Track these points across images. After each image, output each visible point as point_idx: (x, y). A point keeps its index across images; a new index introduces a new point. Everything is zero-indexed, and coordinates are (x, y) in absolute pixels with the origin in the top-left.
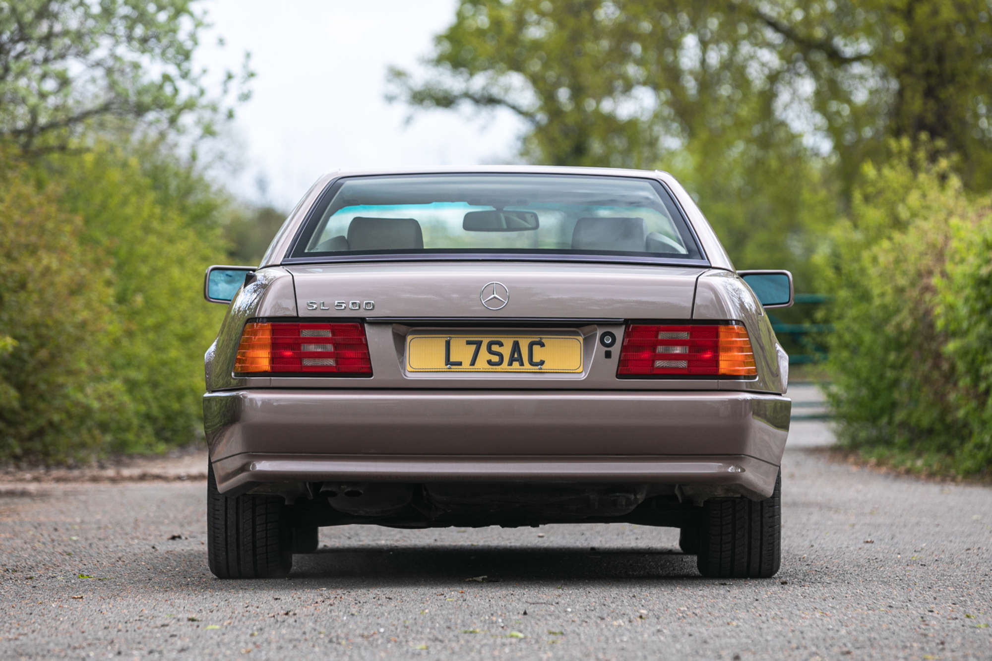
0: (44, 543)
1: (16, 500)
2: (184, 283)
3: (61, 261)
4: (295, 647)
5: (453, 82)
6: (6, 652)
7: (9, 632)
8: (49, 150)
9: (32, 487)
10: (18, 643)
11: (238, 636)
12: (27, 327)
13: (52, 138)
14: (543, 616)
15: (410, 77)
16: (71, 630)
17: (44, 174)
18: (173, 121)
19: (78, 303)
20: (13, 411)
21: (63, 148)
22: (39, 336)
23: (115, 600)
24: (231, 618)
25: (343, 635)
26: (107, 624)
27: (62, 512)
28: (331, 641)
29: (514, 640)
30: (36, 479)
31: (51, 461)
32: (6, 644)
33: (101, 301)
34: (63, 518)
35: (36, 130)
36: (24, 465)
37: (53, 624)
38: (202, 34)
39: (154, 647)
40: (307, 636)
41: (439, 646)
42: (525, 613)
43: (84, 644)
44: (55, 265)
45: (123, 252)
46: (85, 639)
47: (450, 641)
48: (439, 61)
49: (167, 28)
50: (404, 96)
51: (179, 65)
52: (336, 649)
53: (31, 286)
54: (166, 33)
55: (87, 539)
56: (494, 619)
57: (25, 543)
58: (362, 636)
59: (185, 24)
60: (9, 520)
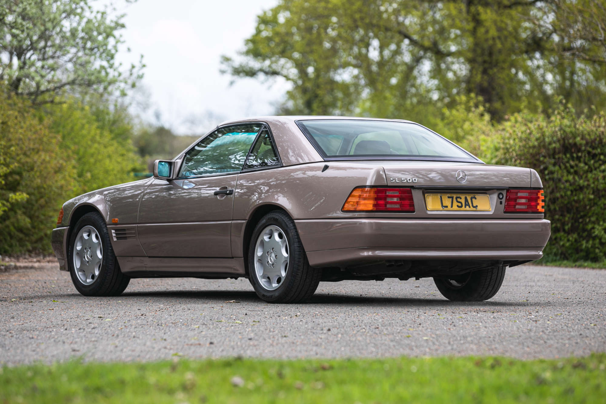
0: (39, 288)
1: (28, 270)
2: (111, 167)
3: (51, 157)
4: (142, 327)
5: (255, 64)
6: (17, 329)
7: (20, 322)
8: (46, 102)
9: (36, 265)
10: (23, 326)
11: (118, 323)
12: (34, 189)
13: (47, 97)
14: (253, 315)
15: (233, 61)
16: (47, 321)
17: (43, 114)
18: (105, 89)
19: (59, 176)
20: (28, 229)
21: (52, 102)
22: (40, 193)
23: (68, 310)
24: (117, 317)
25: (164, 323)
26: (63, 319)
27: (49, 275)
28: (158, 325)
29: (237, 324)
30: (39, 261)
31: (46, 253)
32: (18, 326)
33: (70, 176)
34: (49, 278)
35: (39, 92)
36: (33, 255)
37: (39, 319)
38: (120, 46)
39: (81, 327)
40: (148, 323)
41: (204, 326)
42: (246, 314)
43: (52, 326)
44: (48, 159)
45: (81, 153)
46: (52, 324)
47: (209, 324)
48: (247, 53)
49: (103, 44)
50: (230, 70)
51: (108, 61)
52: (159, 328)
53: (36, 169)
54: (102, 46)
55: (59, 286)
56: (232, 316)
57: (31, 288)
58: (172, 323)
59: (111, 41)
60: (24, 279)
